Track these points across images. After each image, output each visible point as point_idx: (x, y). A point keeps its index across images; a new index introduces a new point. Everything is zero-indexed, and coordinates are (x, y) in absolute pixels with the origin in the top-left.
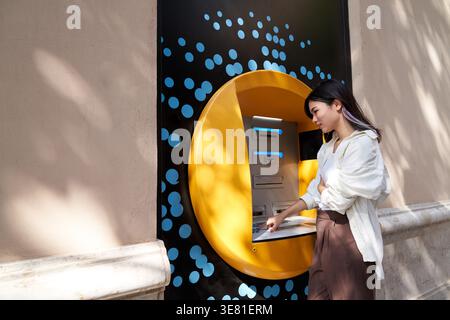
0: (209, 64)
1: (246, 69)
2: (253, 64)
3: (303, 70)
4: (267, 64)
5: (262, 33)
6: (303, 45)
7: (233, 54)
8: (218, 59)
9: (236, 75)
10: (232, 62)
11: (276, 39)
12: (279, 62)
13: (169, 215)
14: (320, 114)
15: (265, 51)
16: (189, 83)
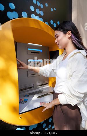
1: (20, 16)
3: (52, 22)
4: (33, 16)
6: (52, 10)
9: (14, 18)
11: (38, 4)
12: (40, 16)
14: (59, 38)
15: (32, 9)
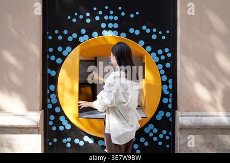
0: (70, 39)
1: (91, 37)
2: (95, 34)
4: (104, 32)
5: (102, 17)
6: (132, 16)
7: (83, 31)
8: (75, 35)
9: (84, 41)
10: (83, 35)
11: (111, 18)
12: (113, 29)
13: (51, 103)
15: (103, 26)
16: (60, 49)
